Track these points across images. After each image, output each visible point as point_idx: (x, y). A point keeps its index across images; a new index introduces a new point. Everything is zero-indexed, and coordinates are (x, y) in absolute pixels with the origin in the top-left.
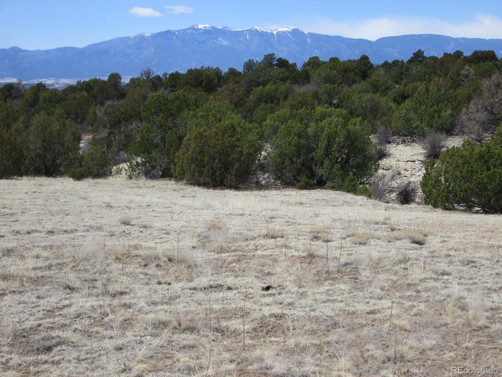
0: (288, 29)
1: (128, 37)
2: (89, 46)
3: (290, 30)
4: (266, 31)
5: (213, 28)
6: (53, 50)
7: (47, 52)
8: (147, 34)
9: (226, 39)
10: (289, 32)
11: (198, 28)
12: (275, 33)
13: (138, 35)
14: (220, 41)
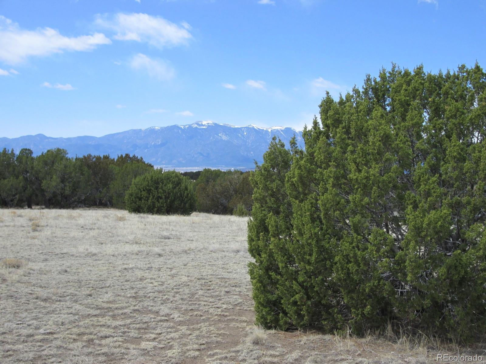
0: (281, 128)
1: (140, 130)
2: (106, 136)
3: (283, 129)
4: (262, 129)
5: (216, 124)
6: (74, 138)
7: (69, 139)
8: (156, 128)
9: (226, 135)
10: (282, 130)
11: (202, 124)
12: (270, 130)
13: (149, 128)
14: (221, 136)
